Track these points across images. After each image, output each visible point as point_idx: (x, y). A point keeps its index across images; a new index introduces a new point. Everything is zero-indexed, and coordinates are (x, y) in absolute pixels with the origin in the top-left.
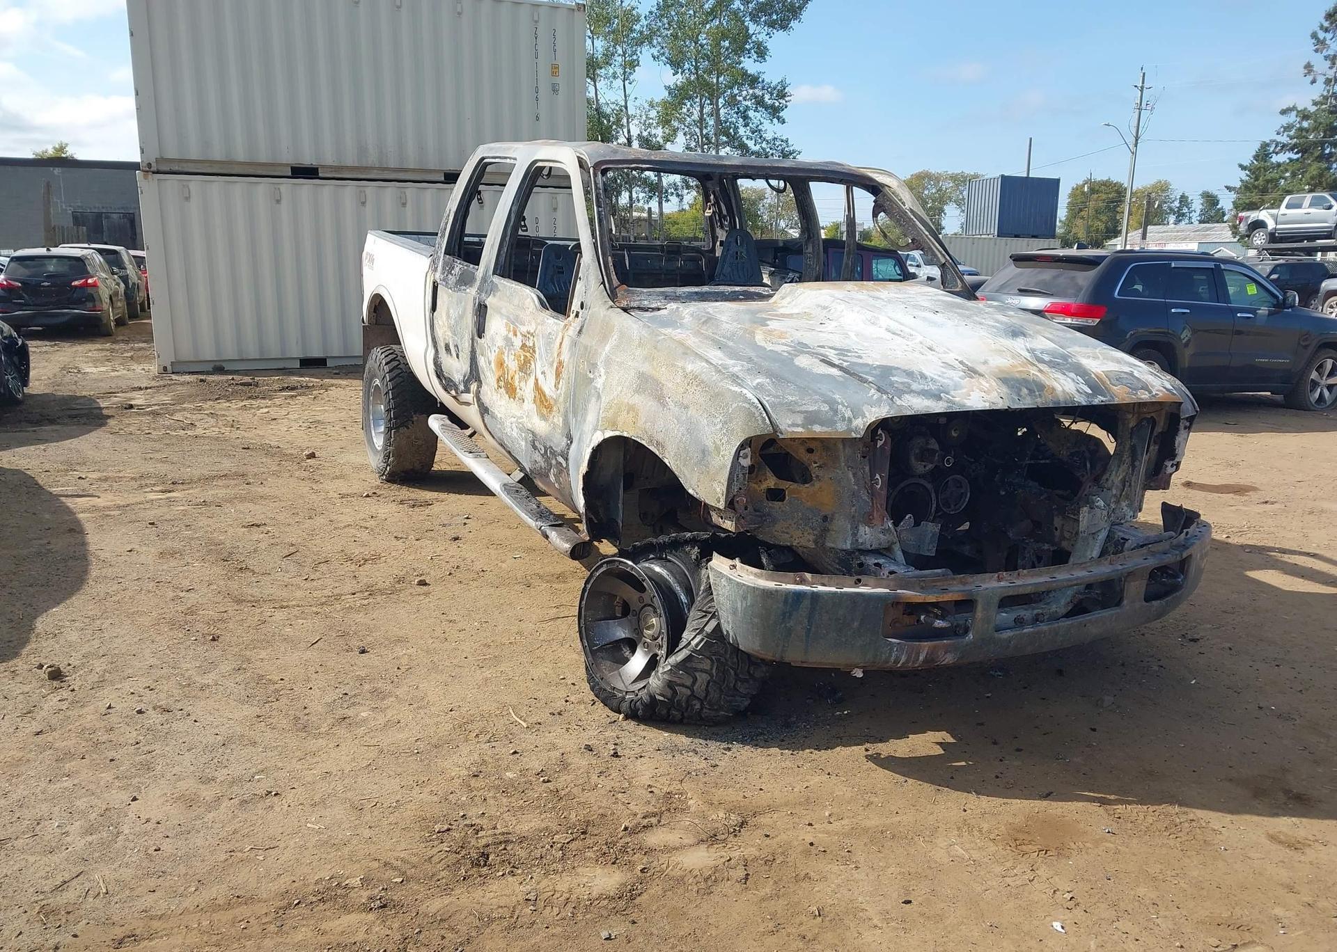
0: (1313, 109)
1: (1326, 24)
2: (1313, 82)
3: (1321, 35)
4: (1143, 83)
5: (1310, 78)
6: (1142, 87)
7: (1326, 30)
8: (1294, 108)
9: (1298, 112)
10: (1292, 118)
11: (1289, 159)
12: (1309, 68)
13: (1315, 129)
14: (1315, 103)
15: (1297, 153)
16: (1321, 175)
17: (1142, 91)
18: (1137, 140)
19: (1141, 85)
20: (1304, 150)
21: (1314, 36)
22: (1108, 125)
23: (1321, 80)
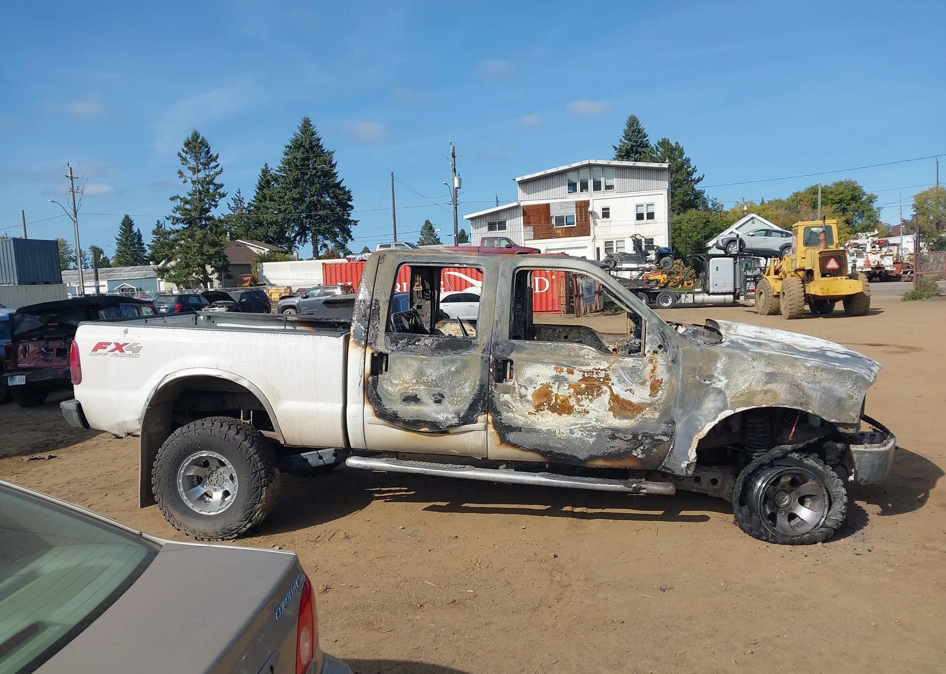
0: (189, 198)
1: (185, 149)
2: (185, 182)
3: (184, 155)
4: (71, 174)
5: (183, 179)
6: (72, 177)
7: (187, 153)
8: (178, 197)
9: (181, 199)
10: (178, 203)
11: (183, 227)
12: (180, 173)
13: (195, 210)
14: (190, 195)
15: (186, 224)
16: (205, 237)
17: (72, 179)
18: (76, 213)
19: (70, 175)
20: (190, 222)
21: (179, 155)
22: (54, 202)
23: (189, 181)
